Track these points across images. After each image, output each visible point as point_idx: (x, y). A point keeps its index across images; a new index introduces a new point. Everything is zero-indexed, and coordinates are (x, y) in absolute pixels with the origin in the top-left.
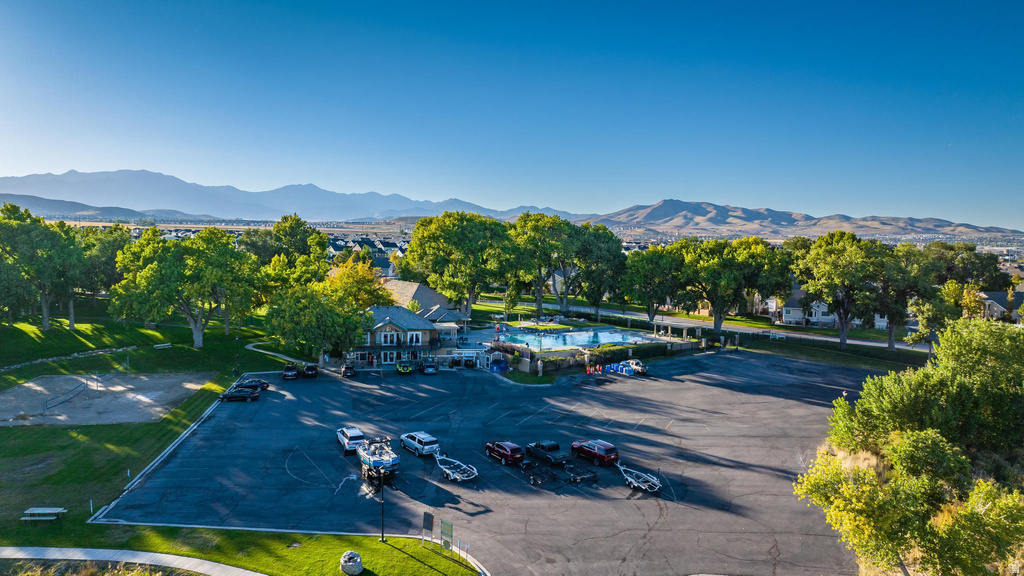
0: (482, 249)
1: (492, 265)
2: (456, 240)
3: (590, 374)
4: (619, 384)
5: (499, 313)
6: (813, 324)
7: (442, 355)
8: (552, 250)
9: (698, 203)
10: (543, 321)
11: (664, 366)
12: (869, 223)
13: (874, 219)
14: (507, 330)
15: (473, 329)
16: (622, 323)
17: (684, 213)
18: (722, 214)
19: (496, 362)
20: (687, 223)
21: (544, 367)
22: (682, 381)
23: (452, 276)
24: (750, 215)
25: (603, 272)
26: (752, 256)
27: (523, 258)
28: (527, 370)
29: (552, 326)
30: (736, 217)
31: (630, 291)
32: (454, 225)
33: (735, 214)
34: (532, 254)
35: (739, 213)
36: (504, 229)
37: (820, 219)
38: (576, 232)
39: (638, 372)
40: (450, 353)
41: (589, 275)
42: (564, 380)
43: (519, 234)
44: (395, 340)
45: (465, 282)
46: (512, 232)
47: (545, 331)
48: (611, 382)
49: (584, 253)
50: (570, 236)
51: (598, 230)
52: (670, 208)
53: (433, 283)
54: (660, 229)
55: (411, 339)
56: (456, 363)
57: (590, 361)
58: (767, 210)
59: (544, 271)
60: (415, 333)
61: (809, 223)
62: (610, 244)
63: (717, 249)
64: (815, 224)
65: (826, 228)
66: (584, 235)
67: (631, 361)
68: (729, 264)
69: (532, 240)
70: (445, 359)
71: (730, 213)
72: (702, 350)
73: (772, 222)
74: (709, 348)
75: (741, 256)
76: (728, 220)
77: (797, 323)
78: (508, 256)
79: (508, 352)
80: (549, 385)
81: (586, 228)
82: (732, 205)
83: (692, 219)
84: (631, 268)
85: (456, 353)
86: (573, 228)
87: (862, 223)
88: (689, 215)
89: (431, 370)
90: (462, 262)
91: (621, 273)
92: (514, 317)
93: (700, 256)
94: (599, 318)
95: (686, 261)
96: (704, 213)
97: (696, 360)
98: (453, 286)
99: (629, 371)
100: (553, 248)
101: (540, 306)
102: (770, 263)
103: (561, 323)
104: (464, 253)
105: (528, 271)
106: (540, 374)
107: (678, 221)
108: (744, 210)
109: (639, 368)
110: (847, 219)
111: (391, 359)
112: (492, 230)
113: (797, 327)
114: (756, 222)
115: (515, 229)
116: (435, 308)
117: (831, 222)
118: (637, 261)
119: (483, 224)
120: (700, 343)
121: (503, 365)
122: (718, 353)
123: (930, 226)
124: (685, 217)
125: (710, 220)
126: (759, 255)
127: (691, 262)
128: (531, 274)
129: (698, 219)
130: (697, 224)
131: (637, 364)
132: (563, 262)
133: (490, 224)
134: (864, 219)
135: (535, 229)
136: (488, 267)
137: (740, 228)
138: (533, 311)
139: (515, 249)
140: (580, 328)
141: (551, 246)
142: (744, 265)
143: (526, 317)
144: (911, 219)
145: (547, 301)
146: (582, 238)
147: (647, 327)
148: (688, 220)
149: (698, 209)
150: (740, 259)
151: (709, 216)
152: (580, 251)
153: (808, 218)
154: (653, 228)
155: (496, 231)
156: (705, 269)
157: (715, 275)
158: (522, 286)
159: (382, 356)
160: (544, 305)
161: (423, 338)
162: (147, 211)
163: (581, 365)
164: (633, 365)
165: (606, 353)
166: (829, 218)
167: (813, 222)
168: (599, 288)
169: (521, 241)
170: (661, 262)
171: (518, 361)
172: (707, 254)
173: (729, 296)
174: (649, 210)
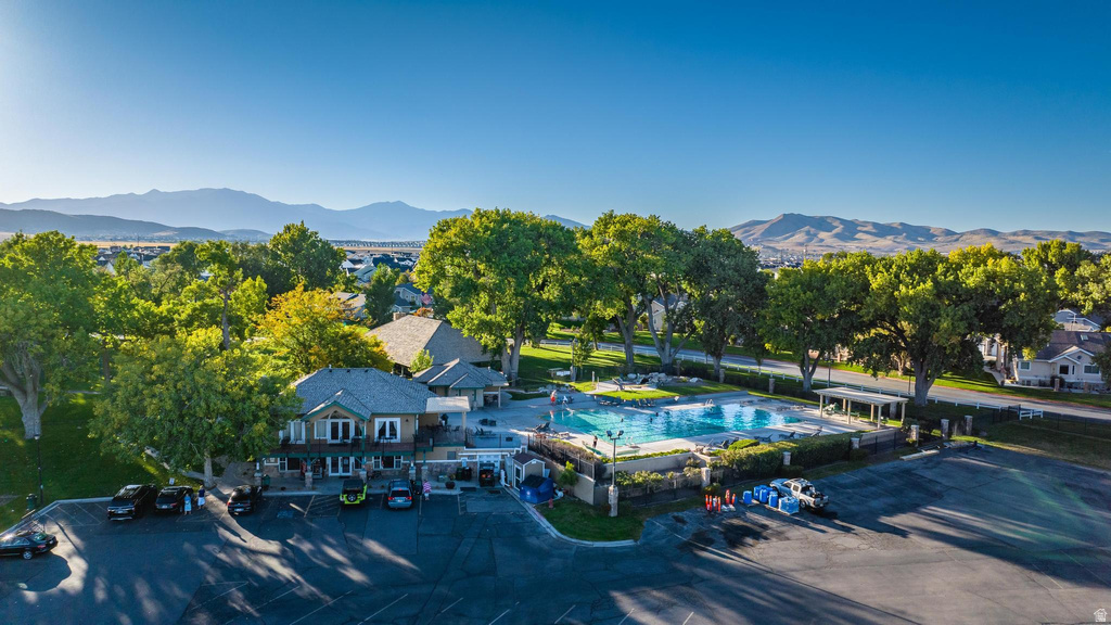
0: (534, 267)
1: (552, 293)
2: (488, 252)
3: (714, 510)
4: (774, 542)
5: (565, 365)
6: (1070, 385)
7: (440, 458)
8: (647, 269)
9: (822, 218)
10: (632, 382)
11: (853, 485)
12: (1020, 238)
13: (1026, 233)
14: (571, 401)
15: (516, 397)
16: (757, 384)
17: (807, 228)
18: (850, 229)
19: (533, 481)
20: (810, 240)
21: (621, 498)
22: (903, 534)
23: (487, 311)
24: (882, 230)
25: (729, 303)
26: (992, 277)
27: (599, 281)
28: (589, 498)
29: (647, 391)
30: (864, 232)
31: (774, 335)
32: (487, 228)
33: (865, 229)
34: (617, 275)
35: (869, 228)
36: (570, 235)
37: (962, 234)
38: (684, 241)
39: (808, 507)
40: (453, 456)
41: (706, 308)
42: (660, 526)
43: (596, 245)
44: (352, 433)
45: (506, 320)
46: (585, 242)
47: (633, 403)
48: (757, 536)
49: (698, 272)
50: (675, 246)
51: (719, 238)
52: (791, 223)
53: (457, 321)
54: (779, 246)
55: (382, 432)
56: (464, 474)
57: (713, 480)
58: (902, 224)
59: (635, 301)
60: (388, 420)
61: (950, 238)
62: (739, 258)
63: (924, 267)
64: (957, 240)
65: (969, 244)
66: (698, 245)
67: (793, 483)
68: (950, 292)
69: (614, 254)
70: (443, 469)
71: (859, 228)
72: (913, 448)
73: (907, 238)
74: (926, 440)
75: (973, 278)
76: (857, 236)
77: (1041, 384)
78: (576, 278)
79: (557, 460)
80: (628, 543)
81: (701, 234)
82: (861, 219)
83: (815, 235)
84: (775, 298)
85: (465, 457)
86: (680, 234)
87: (1012, 238)
88: (813, 230)
89: (400, 501)
90: (498, 287)
91: (757, 306)
92: (585, 374)
93: (897, 276)
94: (722, 376)
95: (874, 286)
96: (829, 228)
97: (908, 472)
98: (485, 326)
99: (791, 507)
100: (651, 266)
101: (629, 352)
102: (1030, 289)
103: (661, 386)
104: (500, 274)
105: (608, 303)
106: (614, 513)
107: (800, 237)
108: (875, 225)
109: (809, 500)
110: (994, 233)
111: (346, 468)
112: (549, 237)
113: (1043, 391)
114: (889, 237)
115: (592, 237)
116: (452, 364)
117: (975, 237)
118: (786, 287)
119: (536, 227)
120: (907, 431)
121: (543, 488)
122: (945, 452)
123: (1095, 241)
124: (808, 233)
125: (837, 236)
126: (1003, 275)
127: (881, 288)
128: (613, 306)
129: (822, 235)
130: (822, 240)
131: (804, 490)
132: (664, 287)
133: (547, 228)
134: (1015, 234)
135: (621, 235)
136: (545, 296)
137: (871, 245)
138: (620, 361)
139: (589, 267)
140: (691, 395)
141: (646, 262)
142: (981, 293)
143: (605, 373)
144: (1071, 233)
145: (643, 342)
146: (695, 251)
147: (802, 392)
148: (811, 237)
149: (822, 224)
150: (971, 282)
151: (834, 232)
152: (691, 270)
153: (949, 233)
154: (771, 245)
155: (557, 239)
156: (910, 300)
157: (927, 312)
158: (598, 325)
159: (329, 461)
160: (637, 350)
161: (404, 430)
162: (228, 231)
163: (694, 489)
164: (797, 492)
165: (741, 462)
166: (973, 233)
167: (955, 237)
168: (722, 328)
169: (598, 254)
170: (827, 288)
171: (572, 480)
172: (909, 274)
173: (953, 347)
174: (767, 226)
